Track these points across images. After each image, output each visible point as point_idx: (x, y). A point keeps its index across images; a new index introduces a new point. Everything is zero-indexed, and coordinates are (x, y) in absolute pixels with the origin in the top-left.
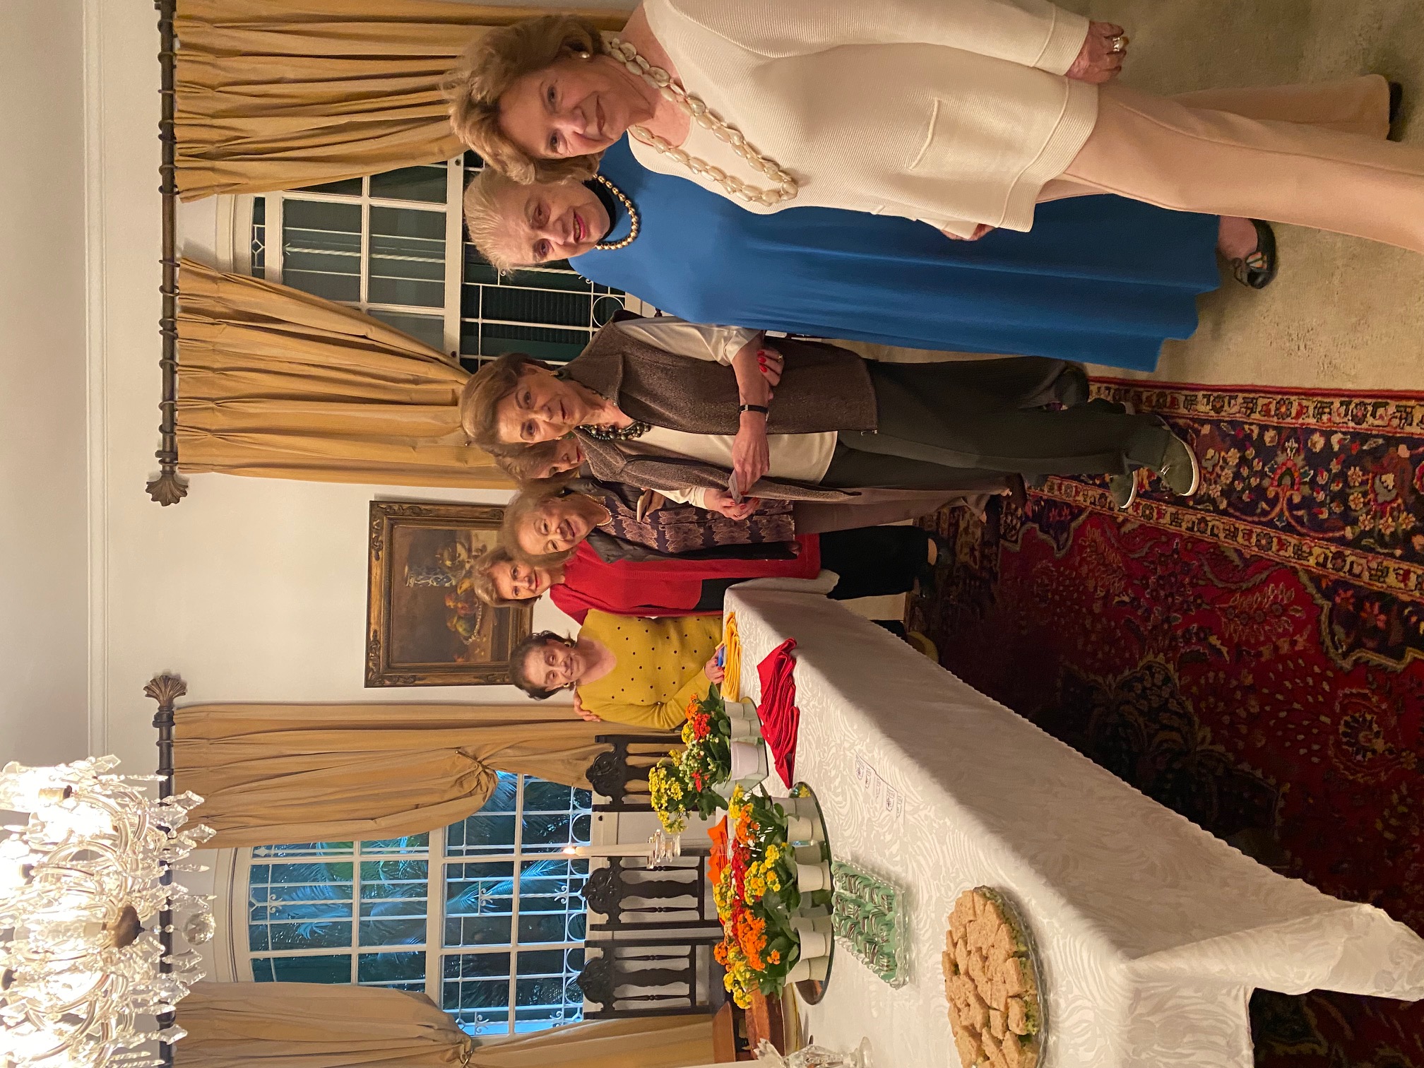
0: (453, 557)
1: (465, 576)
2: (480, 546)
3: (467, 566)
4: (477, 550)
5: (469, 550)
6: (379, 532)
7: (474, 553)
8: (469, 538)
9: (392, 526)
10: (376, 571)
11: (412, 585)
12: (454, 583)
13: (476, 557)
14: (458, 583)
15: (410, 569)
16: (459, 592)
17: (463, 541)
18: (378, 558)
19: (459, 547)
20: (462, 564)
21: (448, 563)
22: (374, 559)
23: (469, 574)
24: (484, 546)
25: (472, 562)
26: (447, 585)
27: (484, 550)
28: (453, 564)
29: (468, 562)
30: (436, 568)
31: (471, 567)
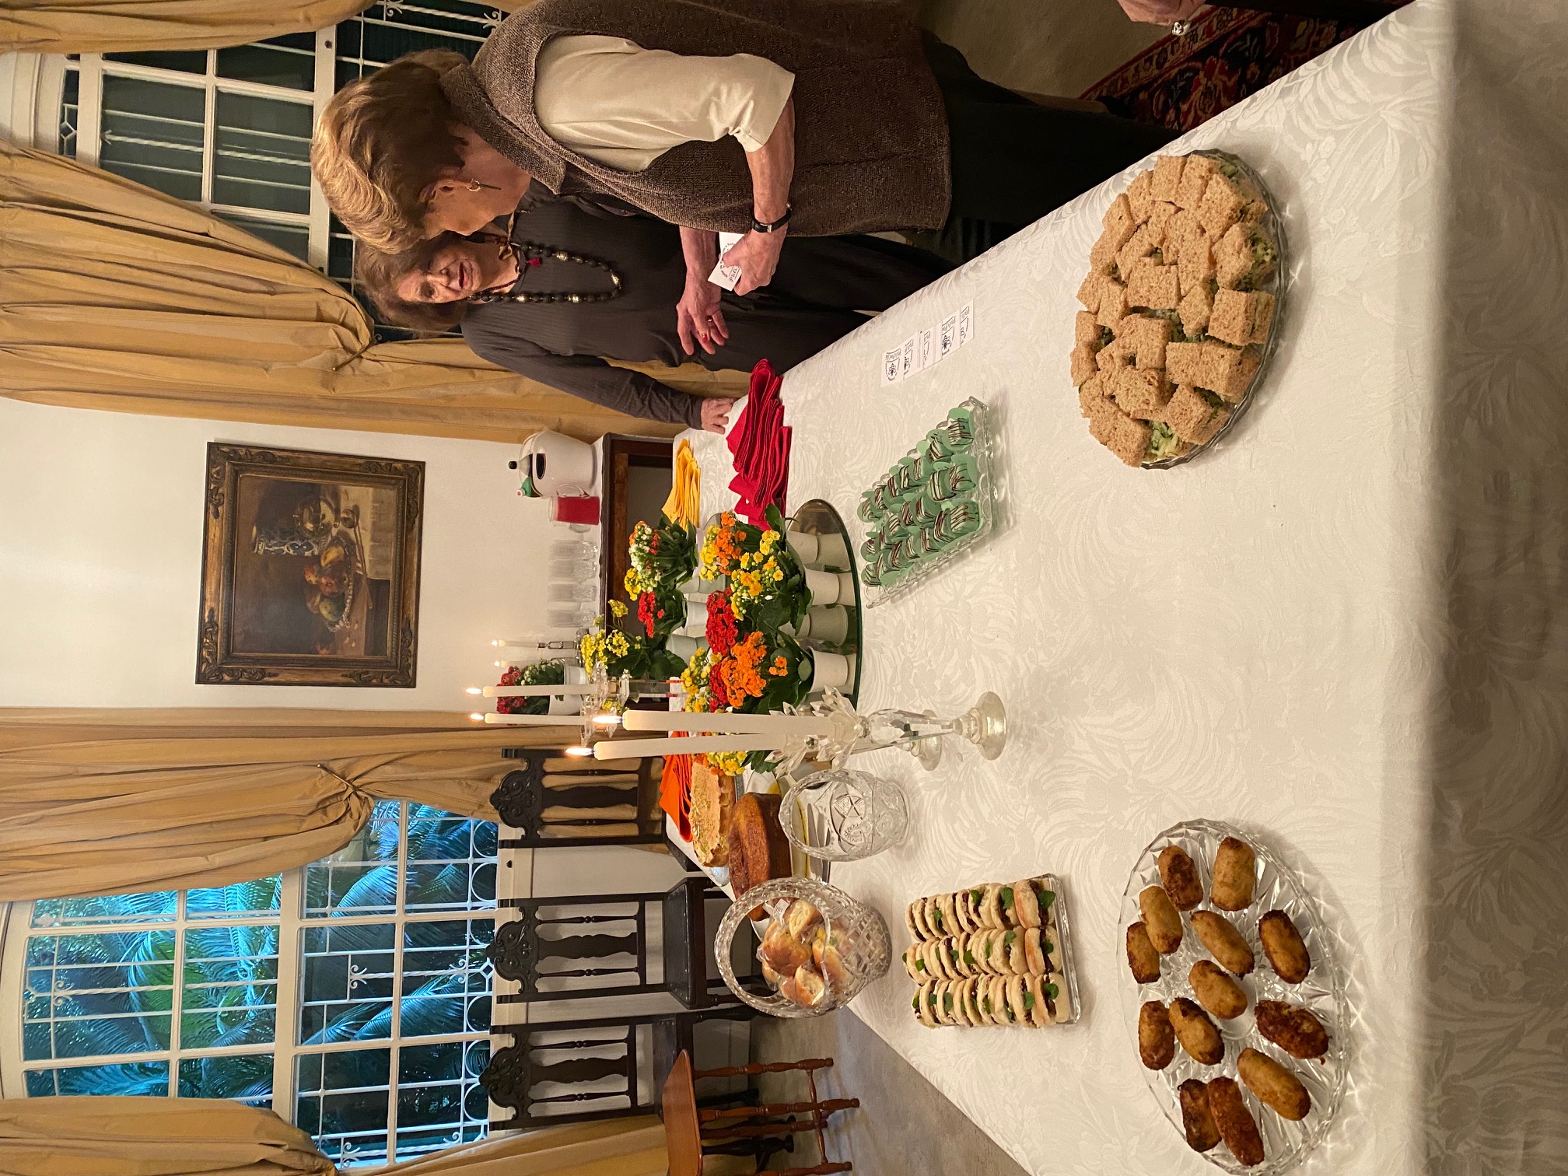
0: (316, 521)
1: (332, 544)
2: (351, 505)
3: (334, 531)
4: (346, 511)
5: (337, 511)
6: (218, 484)
7: (343, 515)
8: (336, 496)
9: (237, 473)
10: (215, 531)
11: (261, 552)
12: (316, 553)
13: (345, 519)
14: (321, 552)
15: (260, 531)
16: (323, 564)
17: (329, 499)
18: (216, 516)
19: (324, 506)
20: (327, 529)
21: (309, 526)
22: (211, 517)
23: (336, 541)
24: (356, 507)
25: (341, 525)
26: (307, 554)
27: (356, 511)
28: (316, 528)
29: (335, 526)
30: (291, 532)
31: (338, 533)
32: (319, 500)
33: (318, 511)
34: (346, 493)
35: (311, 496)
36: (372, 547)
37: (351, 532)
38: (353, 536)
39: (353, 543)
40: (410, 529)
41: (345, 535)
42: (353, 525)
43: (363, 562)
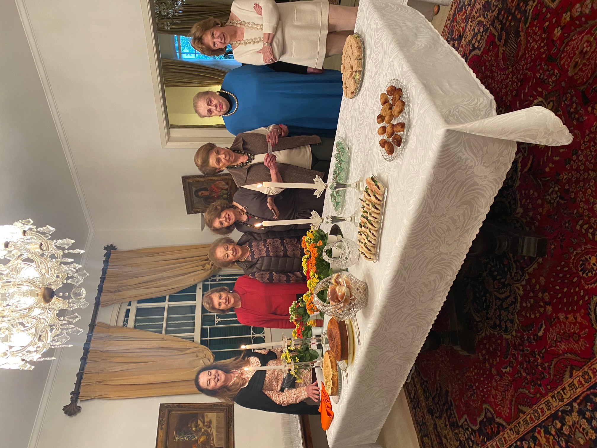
1: (202, 435)
2: (208, 420)
3: (203, 430)
4: (207, 422)
5: (204, 423)
6: (163, 417)
7: (206, 424)
8: (203, 417)
9: (169, 413)
10: (161, 435)
11: (177, 441)
12: (196, 439)
13: (207, 425)
14: (198, 438)
15: (176, 432)
16: (199, 443)
17: (201, 418)
18: (162, 429)
19: (199, 421)
20: (200, 429)
21: (194, 429)
22: (160, 429)
23: (203, 434)
24: (210, 420)
25: (205, 427)
26: (193, 439)
27: (210, 422)
28: (196, 429)
29: (203, 428)
30: (188, 432)
31: (204, 430)
32: (197, 419)
33: (197, 423)
34: (207, 415)
35: (194, 417)
36: (216, 435)
37: (209, 430)
38: (209, 431)
39: (209, 434)
40: (230, 427)
41: (206, 431)
42: (209, 427)
43: (213, 440)
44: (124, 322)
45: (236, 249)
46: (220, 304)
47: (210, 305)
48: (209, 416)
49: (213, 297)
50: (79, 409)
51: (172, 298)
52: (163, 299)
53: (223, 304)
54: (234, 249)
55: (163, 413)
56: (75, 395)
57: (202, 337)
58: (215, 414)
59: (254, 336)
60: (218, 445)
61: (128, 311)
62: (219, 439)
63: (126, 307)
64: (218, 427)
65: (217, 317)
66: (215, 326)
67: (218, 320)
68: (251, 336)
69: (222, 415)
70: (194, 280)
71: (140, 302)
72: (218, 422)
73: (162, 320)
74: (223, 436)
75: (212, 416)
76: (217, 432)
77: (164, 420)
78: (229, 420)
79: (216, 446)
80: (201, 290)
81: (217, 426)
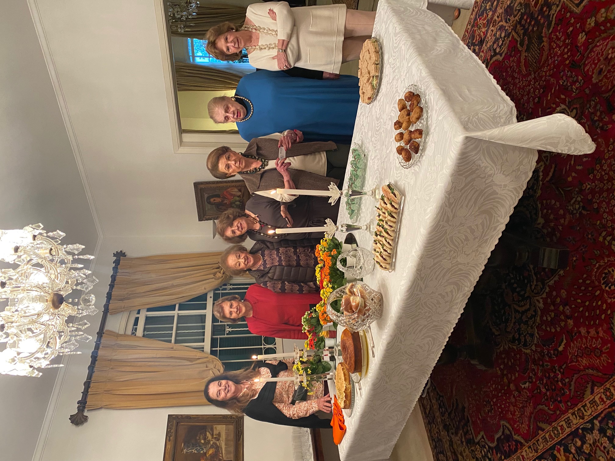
0: (205, 439)
1: (210, 448)
2: (217, 433)
3: (211, 443)
4: (216, 435)
5: (212, 435)
6: (171, 429)
7: (215, 436)
8: (212, 429)
9: (178, 424)
10: (169, 446)
11: (185, 453)
12: (205, 451)
13: (215, 438)
14: (207, 451)
15: (184, 445)
16: (207, 455)
17: (209, 430)
18: (170, 440)
19: (208, 433)
20: (209, 441)
21: (202, 441)
22: (168, 441)
23: (212, 447)
24: (219, 433)
25: (214, 440)
26: (202, 452)
27: (219, 435)
28: (205, 442)
29: (212, 441)
30: (197, 444)
31: (213, 443)
32: (206, 431)
33: (206, 435)
34: (216, 428)
35: (203, 429)
36: (226, 448)
37: (218, 442)
38: (218, 444)
39: (218, 447)
40: (239, 440)
41: (215, 444)
42: (218, 440)
43: (222, 453)
44: (133, 330)
45: (248, 258)
46: (231, 313)
47: (220, 314)
48: (218, 429)
49: (223, 306)
50: (86, 419)
51: (182, 307)
52: (172, 308)
53: (234, 313)
54: (246, 257)
55: (171, 425)
56: (83, 404)
57: (212, 347)
58: (224, 426)
59: (265, 346)
60: (227, 458)
61: (137, 320)
62: (228, 452)
63: (134, 315)
64: (227, 440)
65: (228, 327)
66: (226, 336)
67: (230, 330)
68: (263, 347)
69: (231, 427)
70: (205, 289)
71: (149, 310)
72: (227, 435)
73: (171, 329)
74: (232, 449)
75: (221, 428)
76: (226, 445)
77: (172, 431)
78: (238, 432)
79: (225, 459)
80: (212, 299)
81: (226, 438)
